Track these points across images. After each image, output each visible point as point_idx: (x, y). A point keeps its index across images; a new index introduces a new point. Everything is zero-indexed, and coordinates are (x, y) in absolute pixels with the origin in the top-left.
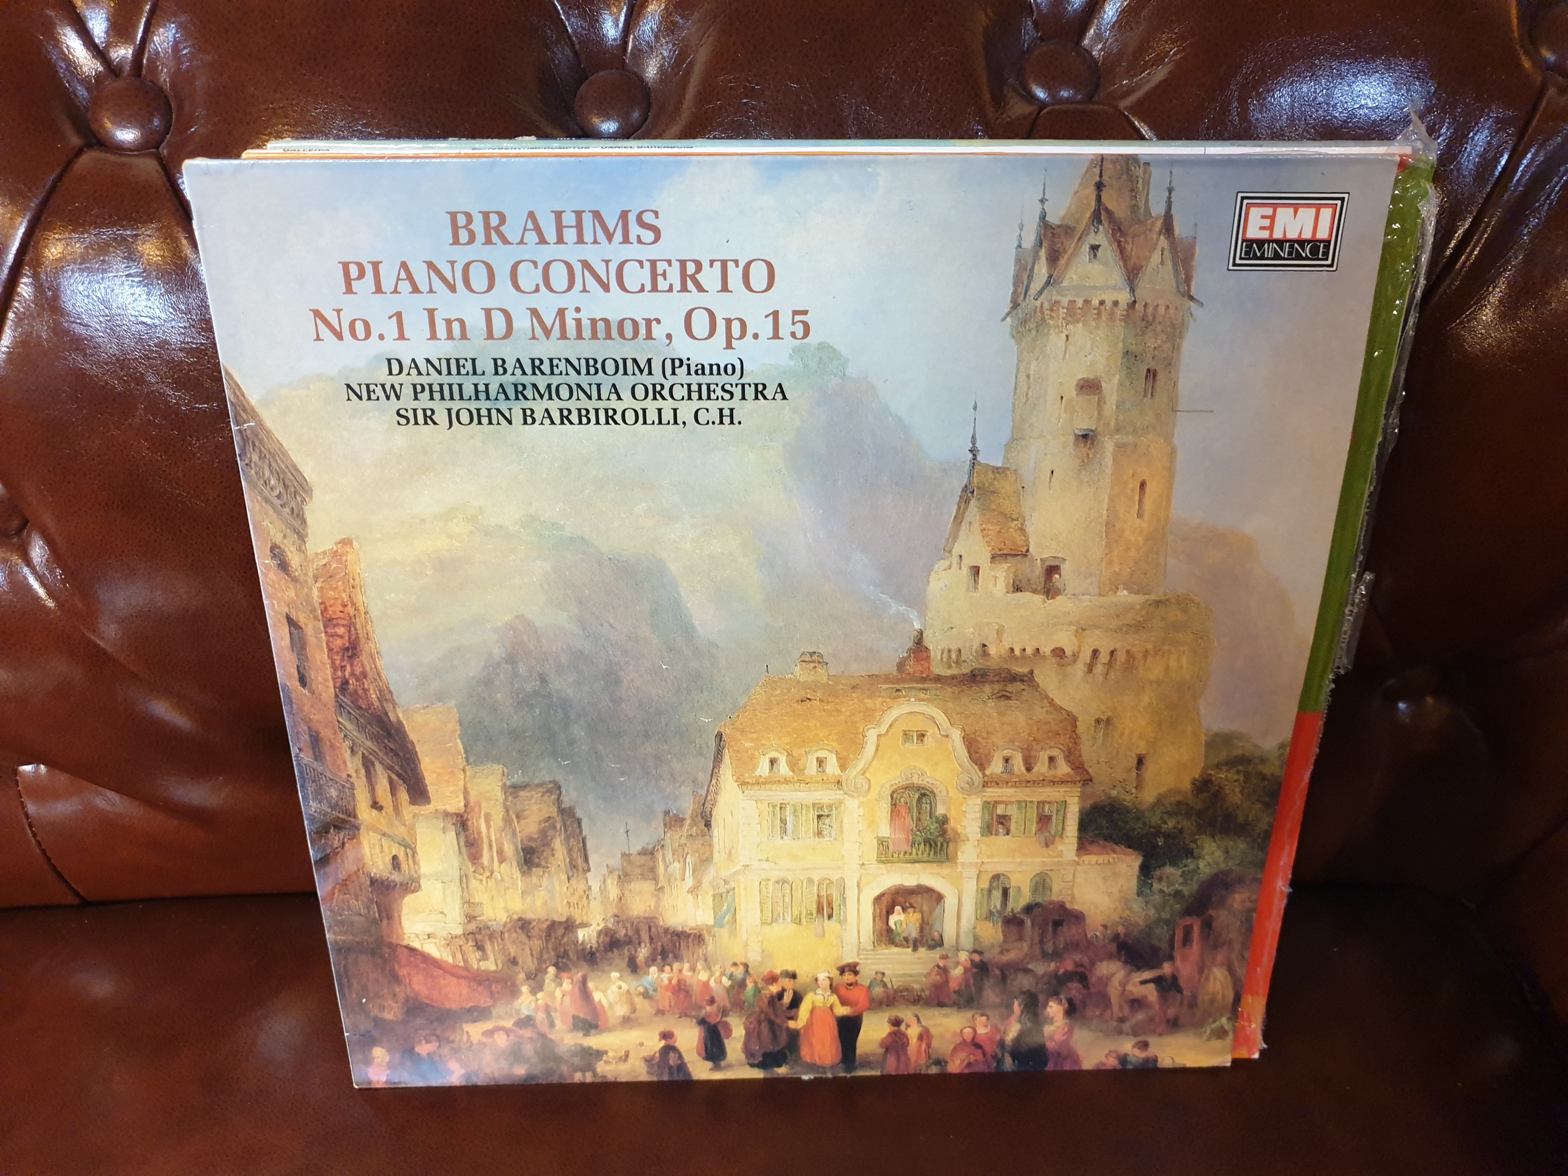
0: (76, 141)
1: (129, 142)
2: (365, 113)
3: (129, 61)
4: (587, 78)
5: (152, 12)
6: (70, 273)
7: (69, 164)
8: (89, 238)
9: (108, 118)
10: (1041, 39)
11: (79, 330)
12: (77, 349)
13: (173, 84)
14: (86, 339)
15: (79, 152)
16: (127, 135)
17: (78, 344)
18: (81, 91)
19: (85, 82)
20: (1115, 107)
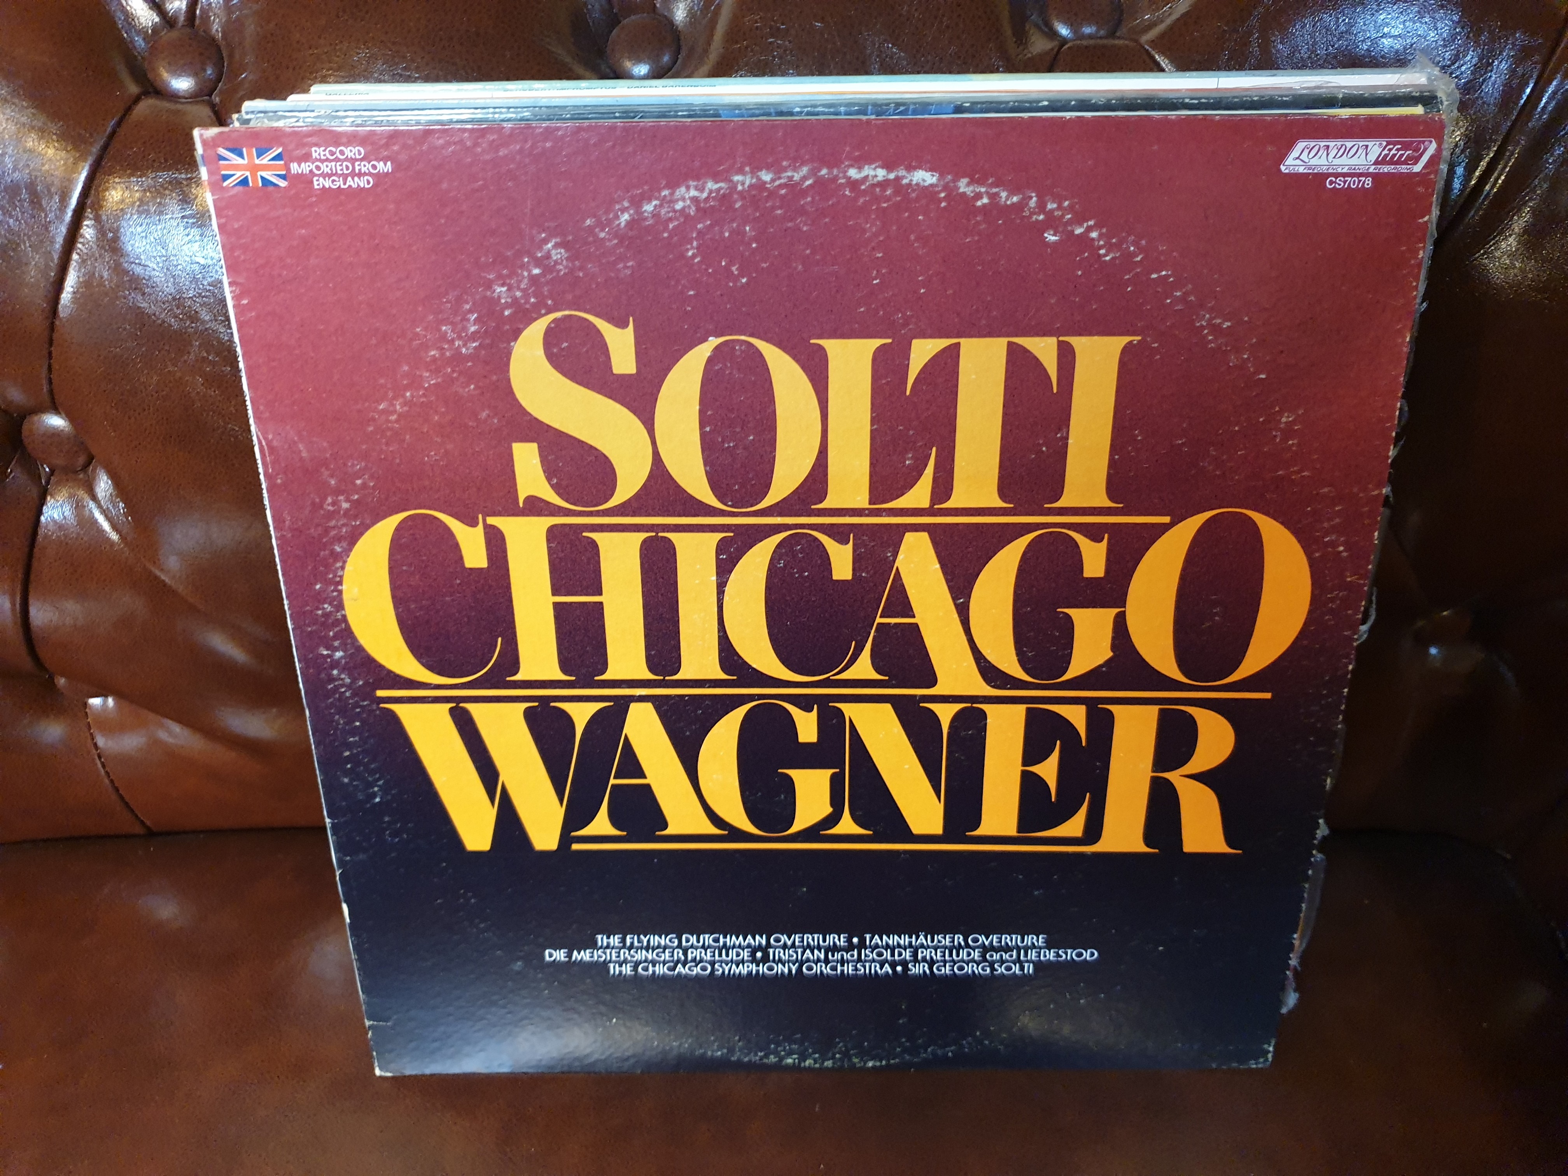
0: (133, 89)
1: (184, 91)
2: (404, 57)
3: (183, 12)
4: (619, 23)
6: (129, 215)
7: (127, 111)
8: (148, 181)
9: (164, 67)
11: (138, 270)
12: (135, 289)
13: (224, 33)
14: (144, 278)
15: (137, 100)
16: (182, 84)
17: (136, 283)
18: (139, 41)
19: (142, 32)
20: (1136, 41)
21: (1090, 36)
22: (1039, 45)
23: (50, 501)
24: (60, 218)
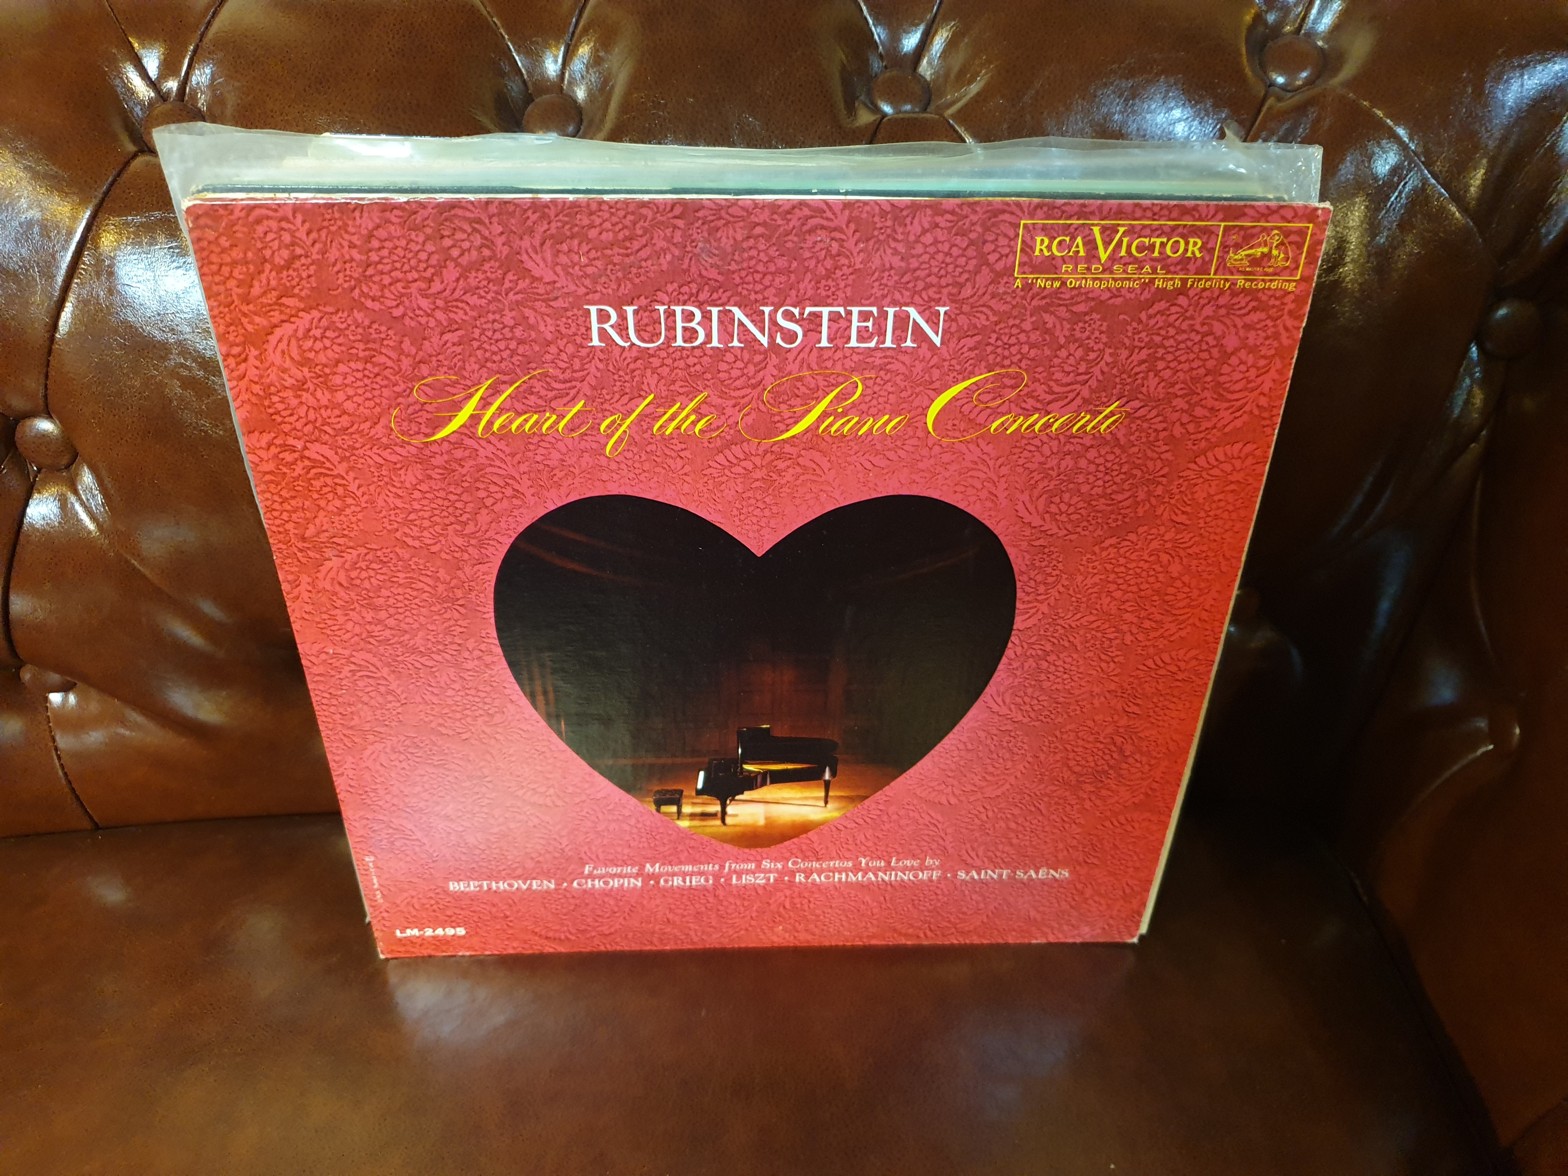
0: (131, 148)
2: (359, 122)
3: (175, 89)
4: (533, 100)
5: (195, 52)
7: (127, 164)
8: (141, 219)
10: (886, 67)
11: (130, 291)
14: (134, 297)
15: (135, 156)
18: (137, 109)
19: (141, 103)
20: (941, 115)
21: (906, 112)
22: (865, 118)
23: (36, 495)
24: (65, 249)
